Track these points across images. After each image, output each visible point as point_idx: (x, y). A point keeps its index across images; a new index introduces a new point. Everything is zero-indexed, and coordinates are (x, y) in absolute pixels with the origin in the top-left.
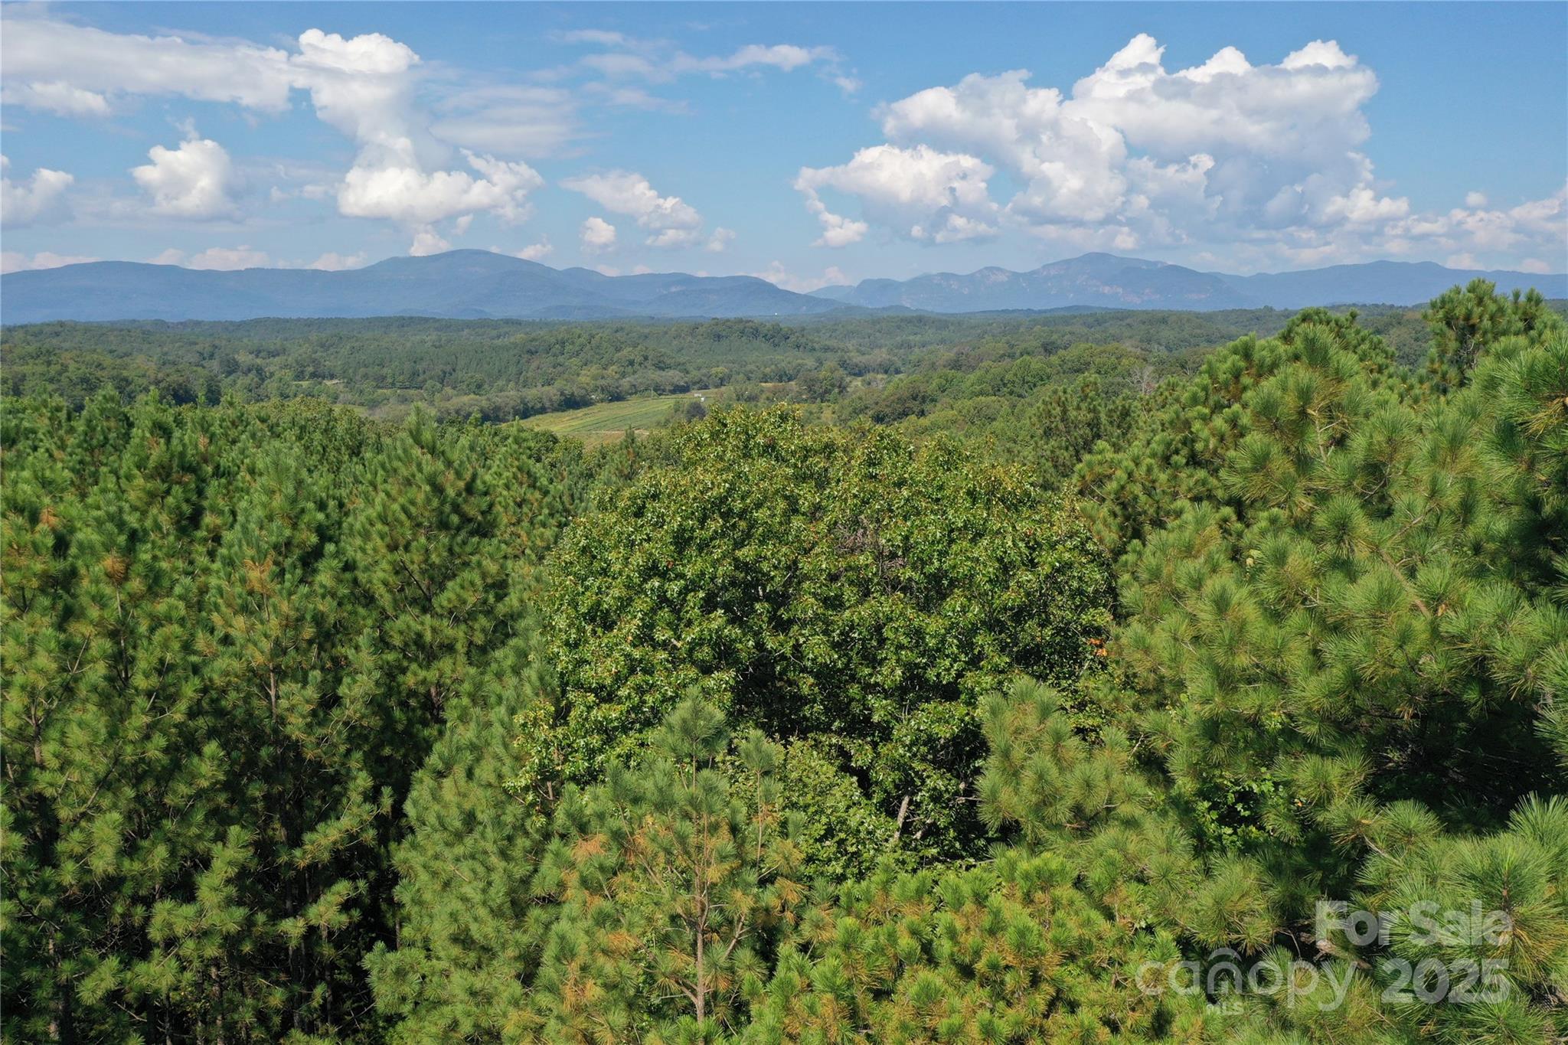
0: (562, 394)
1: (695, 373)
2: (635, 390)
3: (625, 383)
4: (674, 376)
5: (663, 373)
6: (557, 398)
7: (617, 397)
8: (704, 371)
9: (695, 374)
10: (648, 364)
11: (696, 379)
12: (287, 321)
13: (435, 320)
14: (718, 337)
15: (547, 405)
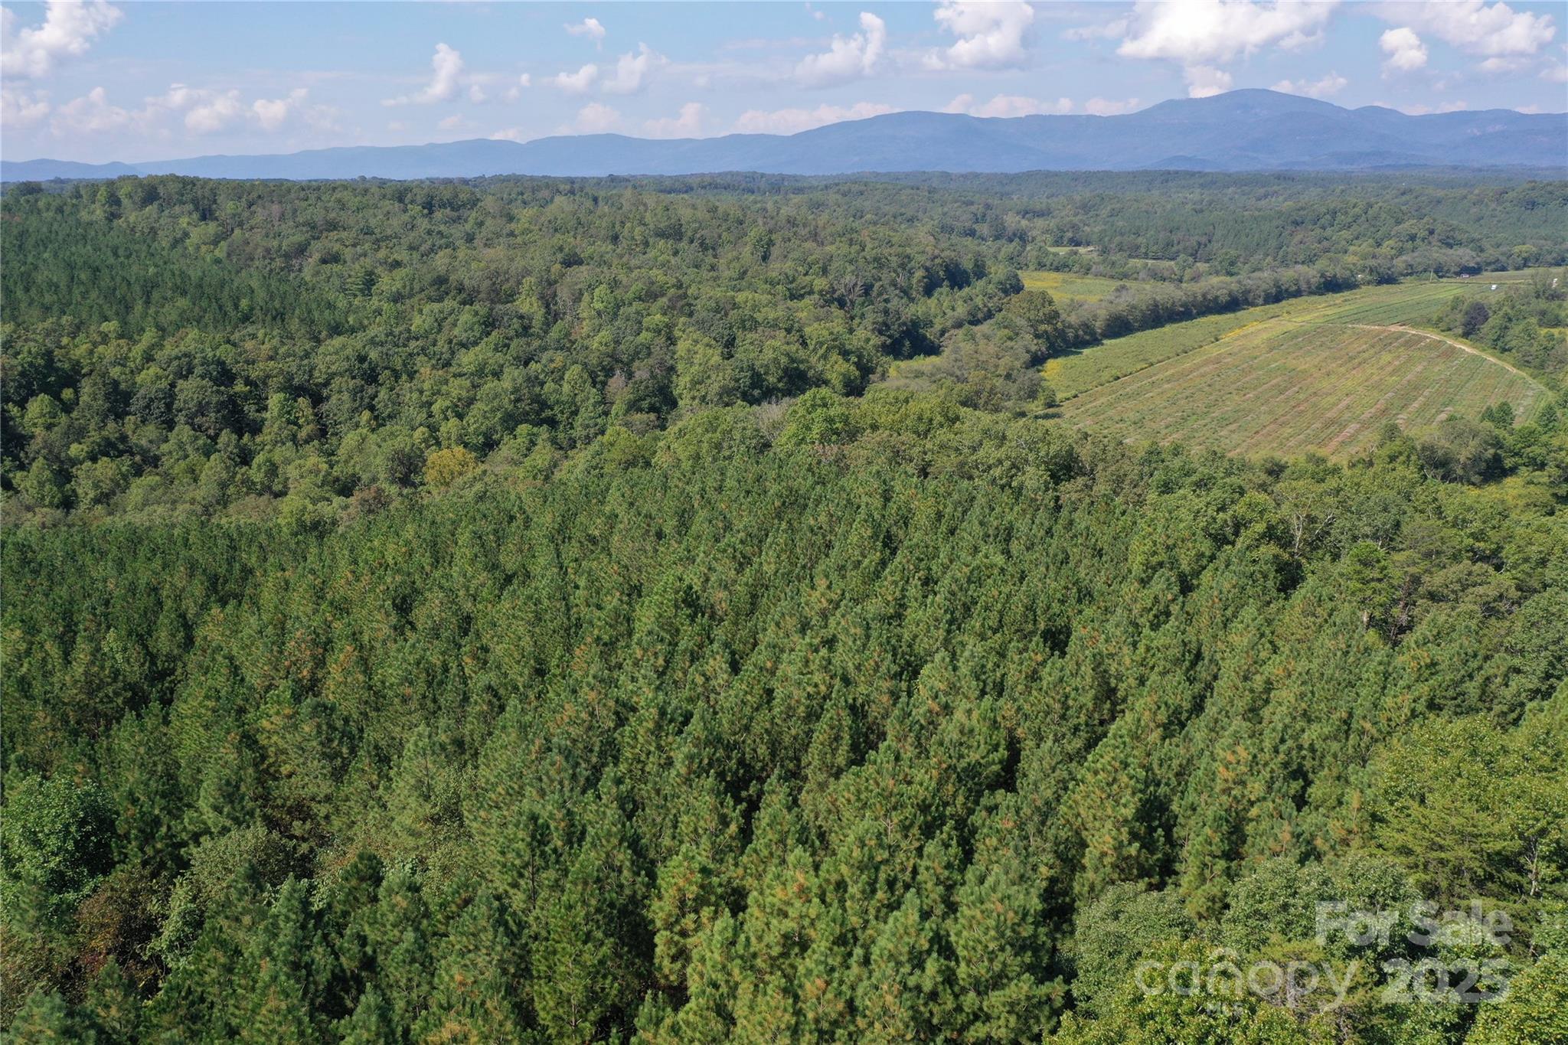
0: (1323, 276)
1: (1491, 251)
2: (1411, 271)
3: (1400, 263)
4: (1464, 255)
5: (1451, 252)
6: (1316, 280)
7: (1387, 279)
8: (1503, 249)
9: (1491, 253)
10: (1434, 239)
11: (1492, 259)
12: (1056, 174)
13: (1201, 174)
14: (1532, 205)
15: (1304, 287)
